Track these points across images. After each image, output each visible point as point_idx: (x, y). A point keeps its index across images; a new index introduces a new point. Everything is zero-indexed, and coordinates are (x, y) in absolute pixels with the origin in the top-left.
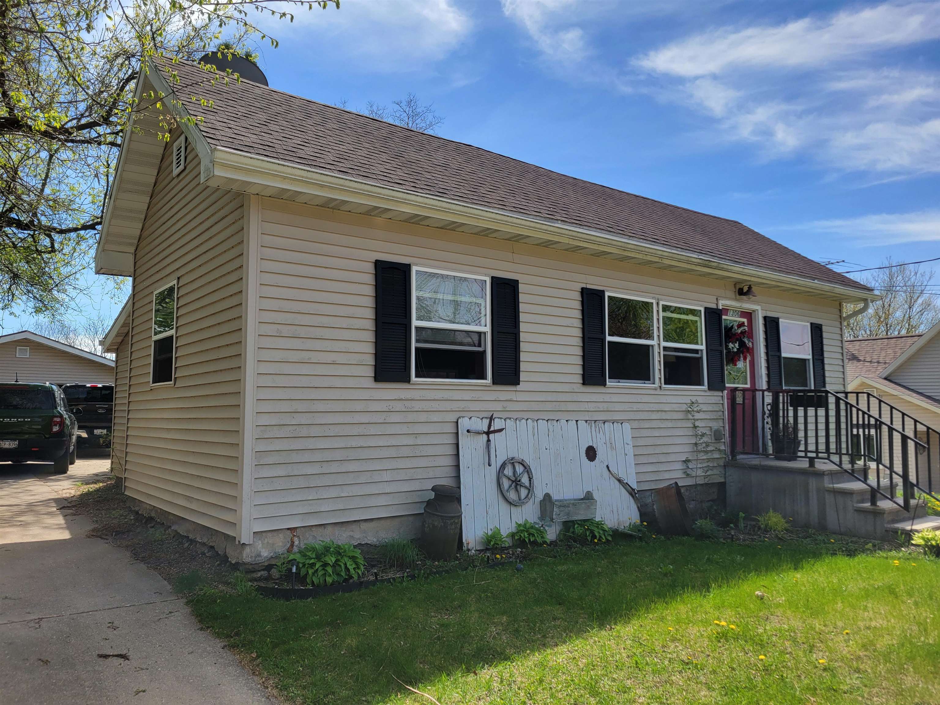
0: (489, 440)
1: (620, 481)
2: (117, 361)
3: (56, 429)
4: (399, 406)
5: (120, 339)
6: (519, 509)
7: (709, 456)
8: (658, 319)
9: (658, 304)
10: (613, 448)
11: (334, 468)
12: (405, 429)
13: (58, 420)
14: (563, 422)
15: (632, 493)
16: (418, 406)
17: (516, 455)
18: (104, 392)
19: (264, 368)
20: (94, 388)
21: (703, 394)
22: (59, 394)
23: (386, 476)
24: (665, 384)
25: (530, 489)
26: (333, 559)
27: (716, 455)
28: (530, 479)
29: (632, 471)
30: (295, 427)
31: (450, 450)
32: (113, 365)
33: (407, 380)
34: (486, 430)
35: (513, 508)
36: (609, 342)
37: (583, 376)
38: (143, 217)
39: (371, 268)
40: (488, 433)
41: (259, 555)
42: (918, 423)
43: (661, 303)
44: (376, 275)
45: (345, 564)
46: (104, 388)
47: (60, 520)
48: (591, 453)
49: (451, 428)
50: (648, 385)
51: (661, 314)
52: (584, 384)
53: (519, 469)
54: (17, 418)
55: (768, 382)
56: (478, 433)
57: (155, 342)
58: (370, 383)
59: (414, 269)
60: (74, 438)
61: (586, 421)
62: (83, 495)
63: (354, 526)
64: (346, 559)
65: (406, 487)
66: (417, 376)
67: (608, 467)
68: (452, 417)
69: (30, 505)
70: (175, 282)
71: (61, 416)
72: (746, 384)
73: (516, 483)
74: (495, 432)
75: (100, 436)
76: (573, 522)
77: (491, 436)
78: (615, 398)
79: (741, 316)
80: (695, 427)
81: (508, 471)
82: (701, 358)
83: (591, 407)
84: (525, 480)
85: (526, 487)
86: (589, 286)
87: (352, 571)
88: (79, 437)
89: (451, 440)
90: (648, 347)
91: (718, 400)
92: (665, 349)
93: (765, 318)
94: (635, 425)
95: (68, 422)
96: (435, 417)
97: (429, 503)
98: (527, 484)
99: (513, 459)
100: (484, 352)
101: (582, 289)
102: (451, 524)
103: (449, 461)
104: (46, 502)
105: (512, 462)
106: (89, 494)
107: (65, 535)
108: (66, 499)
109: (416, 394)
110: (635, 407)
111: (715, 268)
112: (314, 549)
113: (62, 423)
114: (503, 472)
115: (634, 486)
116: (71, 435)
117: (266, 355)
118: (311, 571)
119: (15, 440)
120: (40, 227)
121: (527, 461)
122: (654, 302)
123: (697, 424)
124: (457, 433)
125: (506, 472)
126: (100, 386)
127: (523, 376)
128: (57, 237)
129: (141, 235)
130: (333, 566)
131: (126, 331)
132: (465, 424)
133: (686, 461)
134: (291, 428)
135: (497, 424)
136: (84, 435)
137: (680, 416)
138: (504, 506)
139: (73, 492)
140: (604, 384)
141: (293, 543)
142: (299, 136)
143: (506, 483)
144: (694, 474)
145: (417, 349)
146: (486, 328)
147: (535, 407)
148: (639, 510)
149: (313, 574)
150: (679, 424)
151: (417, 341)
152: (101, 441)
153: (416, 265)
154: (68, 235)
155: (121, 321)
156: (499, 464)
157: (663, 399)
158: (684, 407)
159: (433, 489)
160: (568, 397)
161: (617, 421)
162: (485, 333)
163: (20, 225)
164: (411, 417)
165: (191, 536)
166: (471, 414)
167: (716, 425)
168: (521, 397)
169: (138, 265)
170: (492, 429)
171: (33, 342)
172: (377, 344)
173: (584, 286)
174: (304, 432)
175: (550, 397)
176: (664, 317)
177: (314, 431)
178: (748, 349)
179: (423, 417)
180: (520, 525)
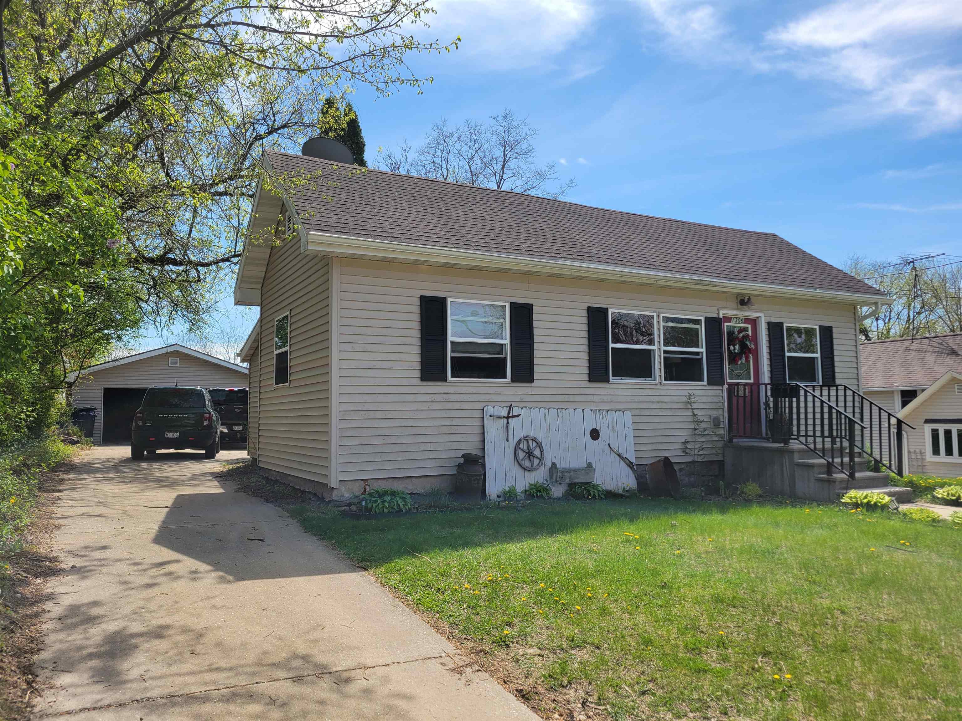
0: (508, 423)
1: (620, 456)
2: (250, 369)
3: (206, 423)
4: (439, 398)
5: (252, 352)
6: (532, 473)
7: (708, 438)
8: (659, 329)
9: (659, 316)
10: (614, 430)
11: (393, 440)
12: (444, 414)
13: (207, 416)
14: (571, 410)
15: (630, 465)
16: (453, 398)
17: (530, 434)
18: (239, 395)
19: (344, 373)
20: (231, 391)
21: (703, 388)
22: (207, 396)
23: (430, 447)
24: (665, 380)
25: (541, 459)
26: (389, 498)
27: (715, 439)
28: (542, 451)
29: (632, 448)
30: (365, 412)
31: (478, 430)
32: (247, 372)
33: (445, 379)
34: (506, 415)
35: (527, 473)
36: (612, 348)
37: (589, 374)
38: (266, 263)
39: (417, 301)
40: (508, 418)
41: (343, 496)
42: (882, 411)
43: (662, 315)
44: (421, 306)
45: (397, 501)
46: (239, 391)
47: (216, 483)
48: (595, 434)
49: (478, 414)
50: (649, 381)
51: (662, 324)
52: (590, 381)
53: (532, 444)
54: (178, 414)
55: (771, 378)
56: (499, 417)
57: (277, 355)
58: (418, 382)
59: (449, 300)
60: (219, 433)
61: (591, 410)
62: (229, 471)
63: (408, 481)
64: (398, 499)
65: (444, 455)
66: (452, 376)
67: (609, 445)
68: (480, 406)
69: (194, 475)
70: (288, 313)
71: (210, 413)
72: (750, 379)
73: (530, 454)
74: (513, 417)
75: (238, 432)
76: (575, 484)
77: (510, 420)
78: (619, 392)
79: (745, 323)
80: (694, 415)
81: (523, 445)
82: (702, 359)
83: (596, 399)
84: (537, 452)
85: (537, 458)
86: (594, 305)
87: (402, 506)
88: (222, 432)
89: (478, 422)
90: (650, 351)
91: (719, 393)
92: (665, 352)
93: (769, 323)
94: (637, 413)
95: (214, 418)
96: (467, 406)
97: (459, 466)
98: (539, 456)
99: (527, 437)
100: (505, 359)
101: (588, 307)
102: (474, 480)
103: (478, 438)
104: (205, 474)
105: (527, 439)
106: (233, 470)
107: (221, 491)
108: (218, 473)
109: (452, 390)
110: (637, 399)
111: (709, 285)
112: (377, 492)
113: (210, 419)
114: (518, 446)
115: (633, 460)
116: (217, 429)
117: (345, 364)
118: (374, 505)
119: (176, 431)
120: (190, 262)
121: (539, 438)
122: (655, 314)
123: (696, 412)
124: (483, 418)
125: (521, 446)
126: (236, 389)
127: (536, 376)
128: (202, 269)
129: (265, 276)
130: (389, 503)
131: (256, 346)
132: (489, 410)
133: (686, 442)
134: (362, 412)
135: (515, 412)
136: (226, 431)
137: (680, 406)
138: (520, 471)
139: (221, 469)
140: (607, 381)
141: (365, 489)
142: (367, 209)
143: (521, 455)
144: (692, 453)
145: (452, 357)
146: (506, 341)
147: (547, 399)
148: (636, 479)
149: (376, 507)
150: (679, 413)
151: (453, 351)
152: (239, 435)
153: (451, 297)
154: (210, 267)
155: (253, 338)
156: (516, 440)
157: (664, 393)
158: (684, 399)
159: (463, 456)
160: (576, 391)
161: (620, 410)
162: (505, 344)
163: (175, 263)
164: (449, 406)
165: (302, 489)
166: (493, 404)
167: (714, 414)
168: (535, 391)
169: (264, 298)
170: (511, 415)
171: (182, 353)
172: (422, 354)
173: (590, 305)
174: (371, 415)
175: (560, 391)
176: (664, 327)
177: (379, 415)
178: (750, 350)
179: (457, 406)
180: (532, 485)
